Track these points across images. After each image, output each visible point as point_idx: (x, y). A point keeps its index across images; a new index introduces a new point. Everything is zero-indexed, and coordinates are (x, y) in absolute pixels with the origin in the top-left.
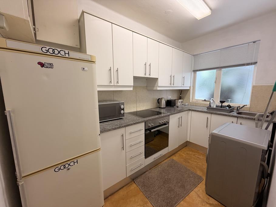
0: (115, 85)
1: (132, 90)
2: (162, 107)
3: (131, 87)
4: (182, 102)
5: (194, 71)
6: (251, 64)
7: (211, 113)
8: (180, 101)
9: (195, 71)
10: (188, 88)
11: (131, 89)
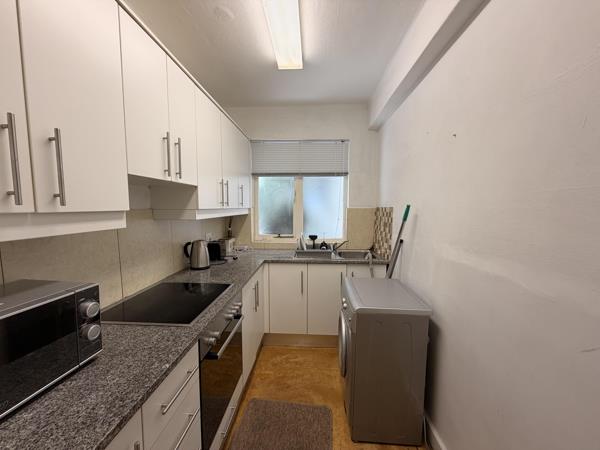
0: (40, 211)
1: (124, 226)
2: (201, 266)
3: (121, 218)
4: (234, 243)
5: (253, 174)
6: (339, 174)
7: (308, 263)
8: (231, 241)
9: (256, 175)
10: (246, 212)
11: (122, 224)
